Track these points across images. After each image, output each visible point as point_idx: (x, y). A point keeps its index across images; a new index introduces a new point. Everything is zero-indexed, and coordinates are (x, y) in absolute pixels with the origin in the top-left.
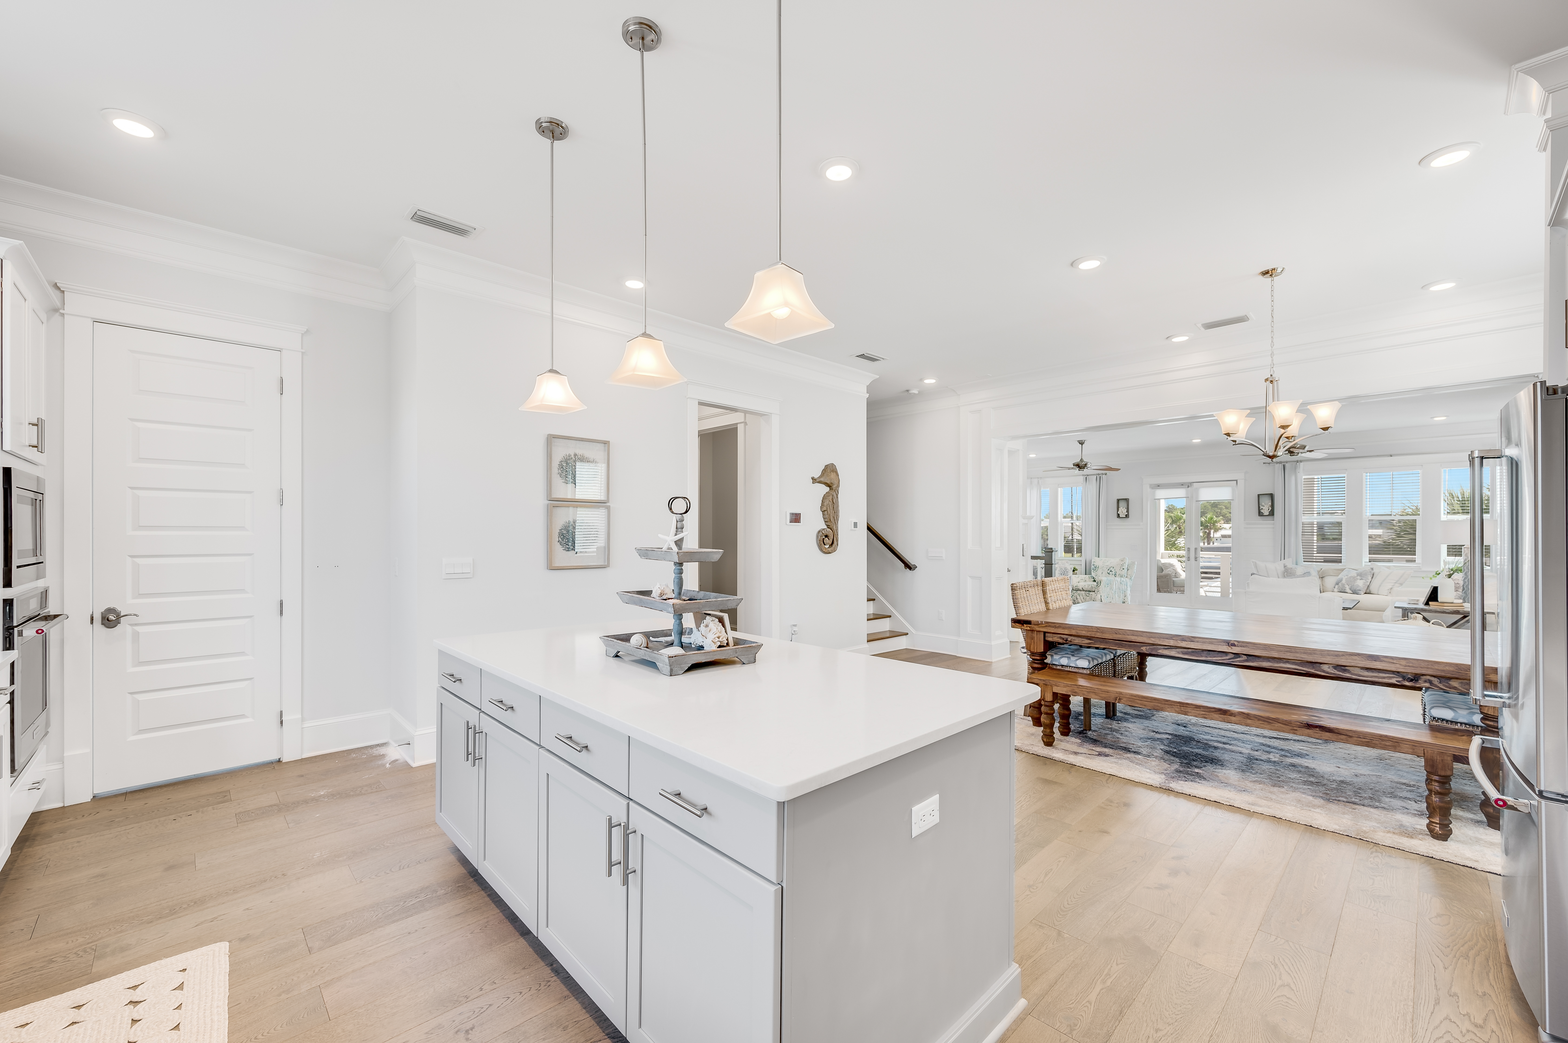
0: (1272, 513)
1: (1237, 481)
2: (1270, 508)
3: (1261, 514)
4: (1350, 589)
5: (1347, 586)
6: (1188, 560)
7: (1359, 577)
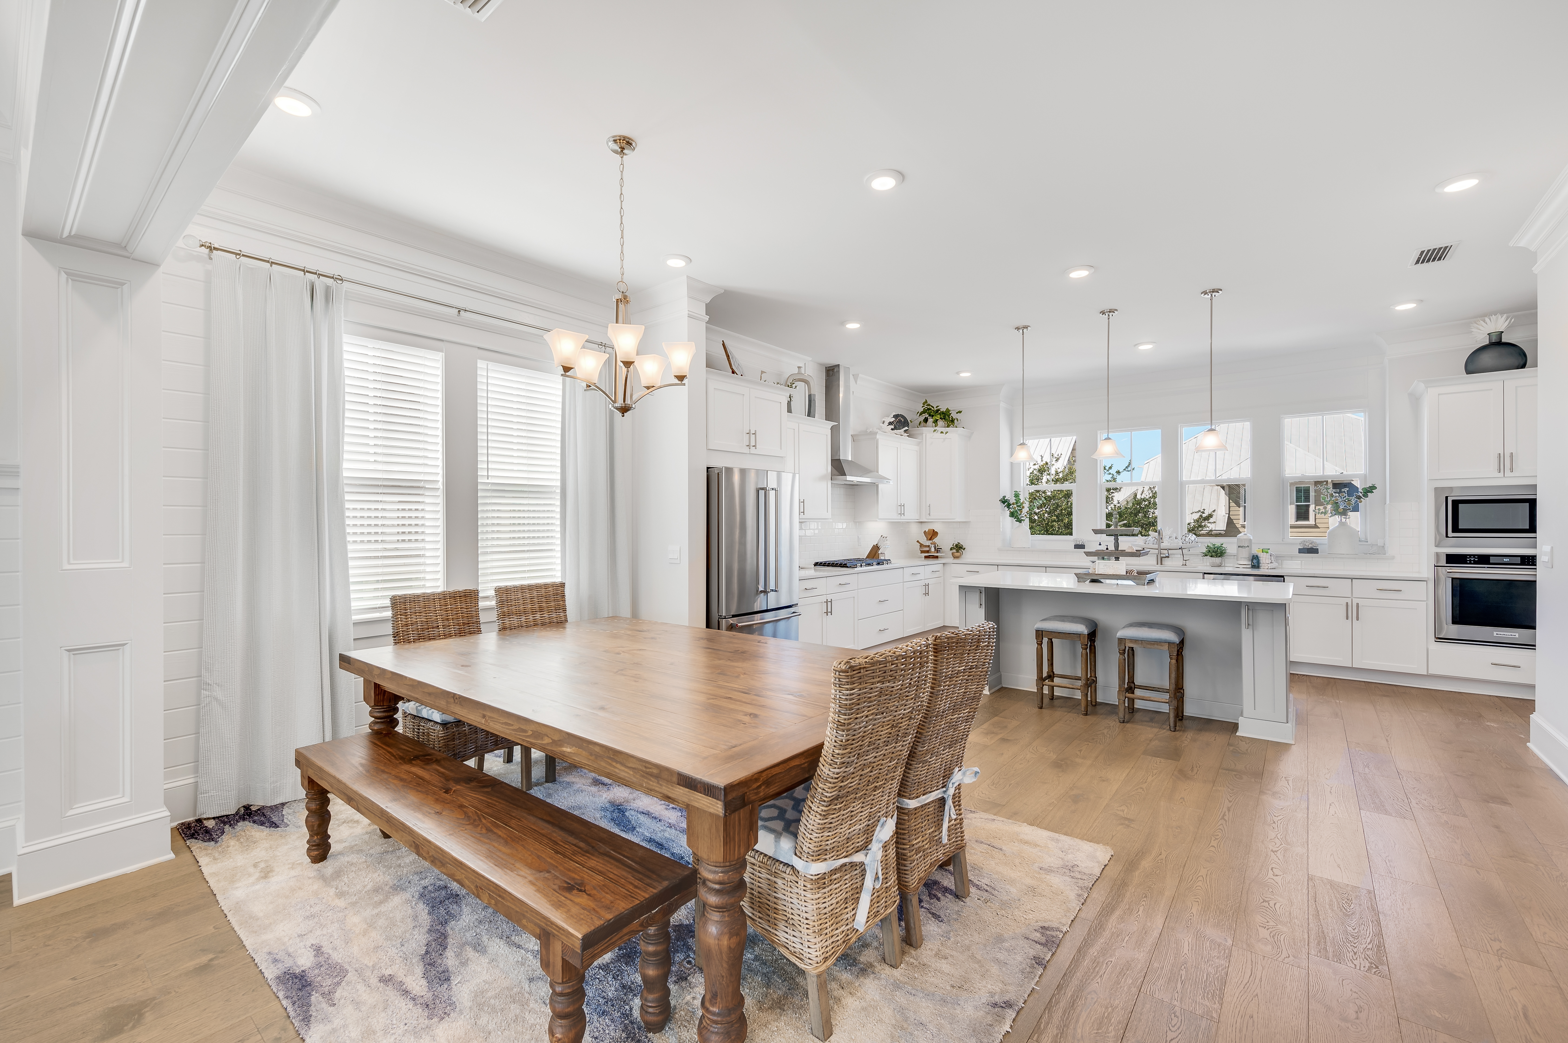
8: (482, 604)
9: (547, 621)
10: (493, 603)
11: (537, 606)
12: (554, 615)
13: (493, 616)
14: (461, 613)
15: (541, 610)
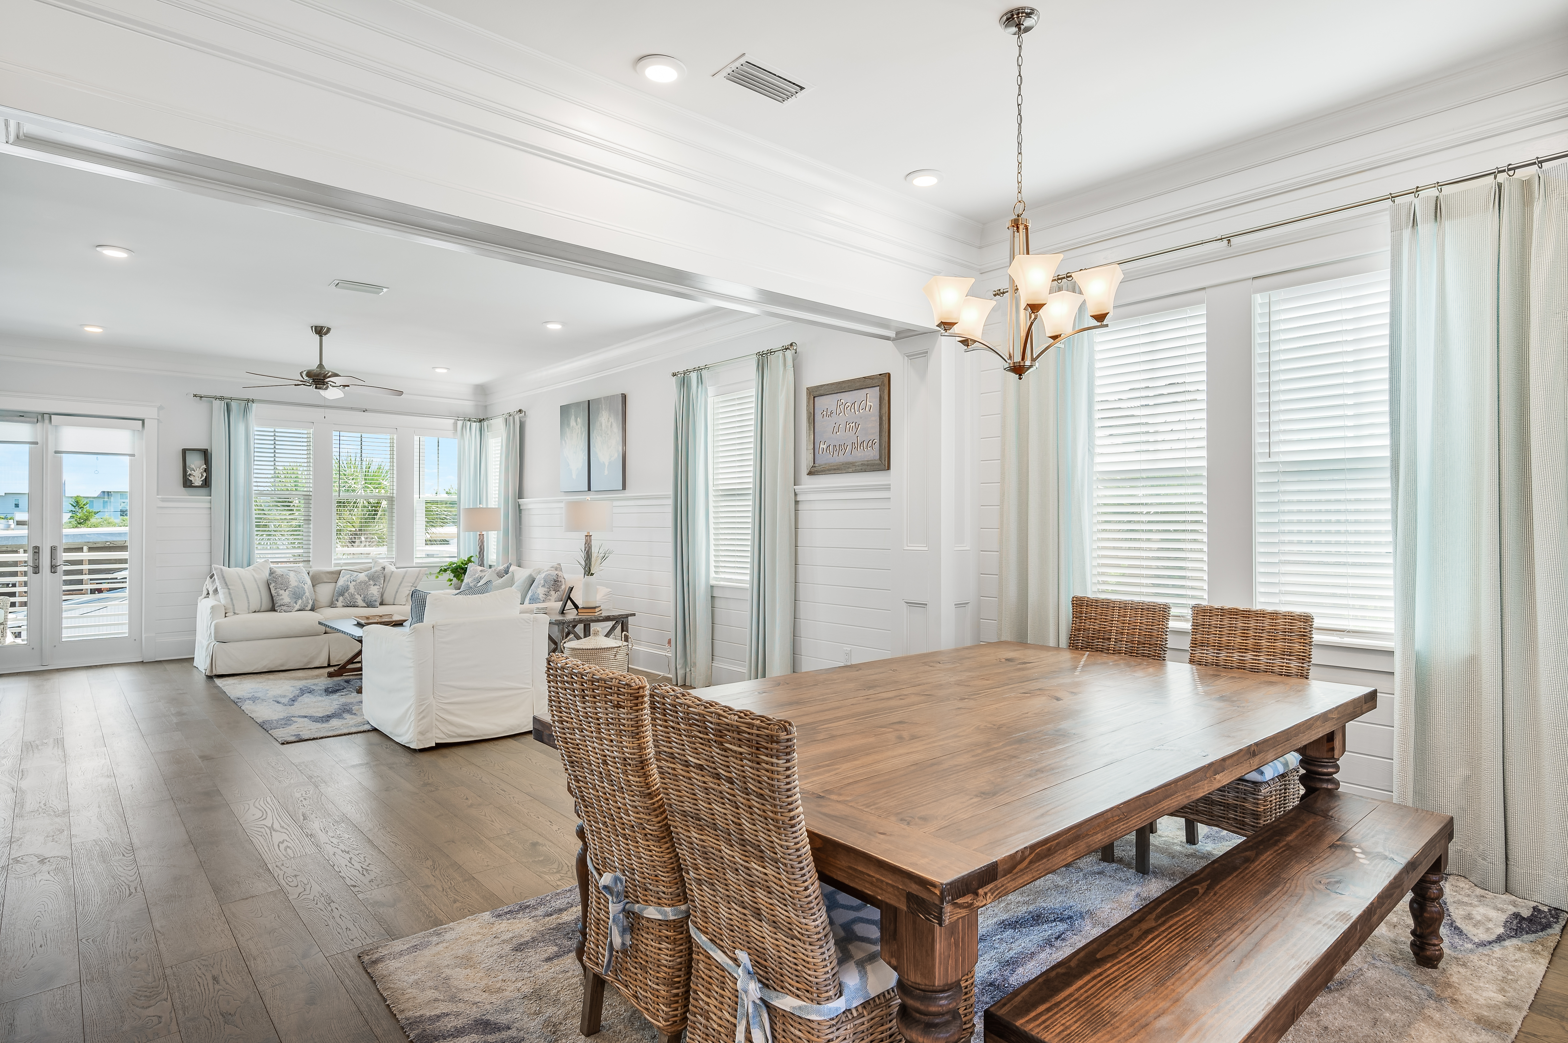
0: (207, 483)
1: (143, 421)
2: (205, 474)
3: (188, 484)
4: (364, 601)
5: (358, 597)
6: (35, 573)
7: (371, 582)
8: (1172, 624)
9: (1262, 667)
10: (1188, 626)
11: (1251, 641)
12: (1278, 662)
13: (1186, 643)
14: (1139, 629)
15: (1257, 649)
